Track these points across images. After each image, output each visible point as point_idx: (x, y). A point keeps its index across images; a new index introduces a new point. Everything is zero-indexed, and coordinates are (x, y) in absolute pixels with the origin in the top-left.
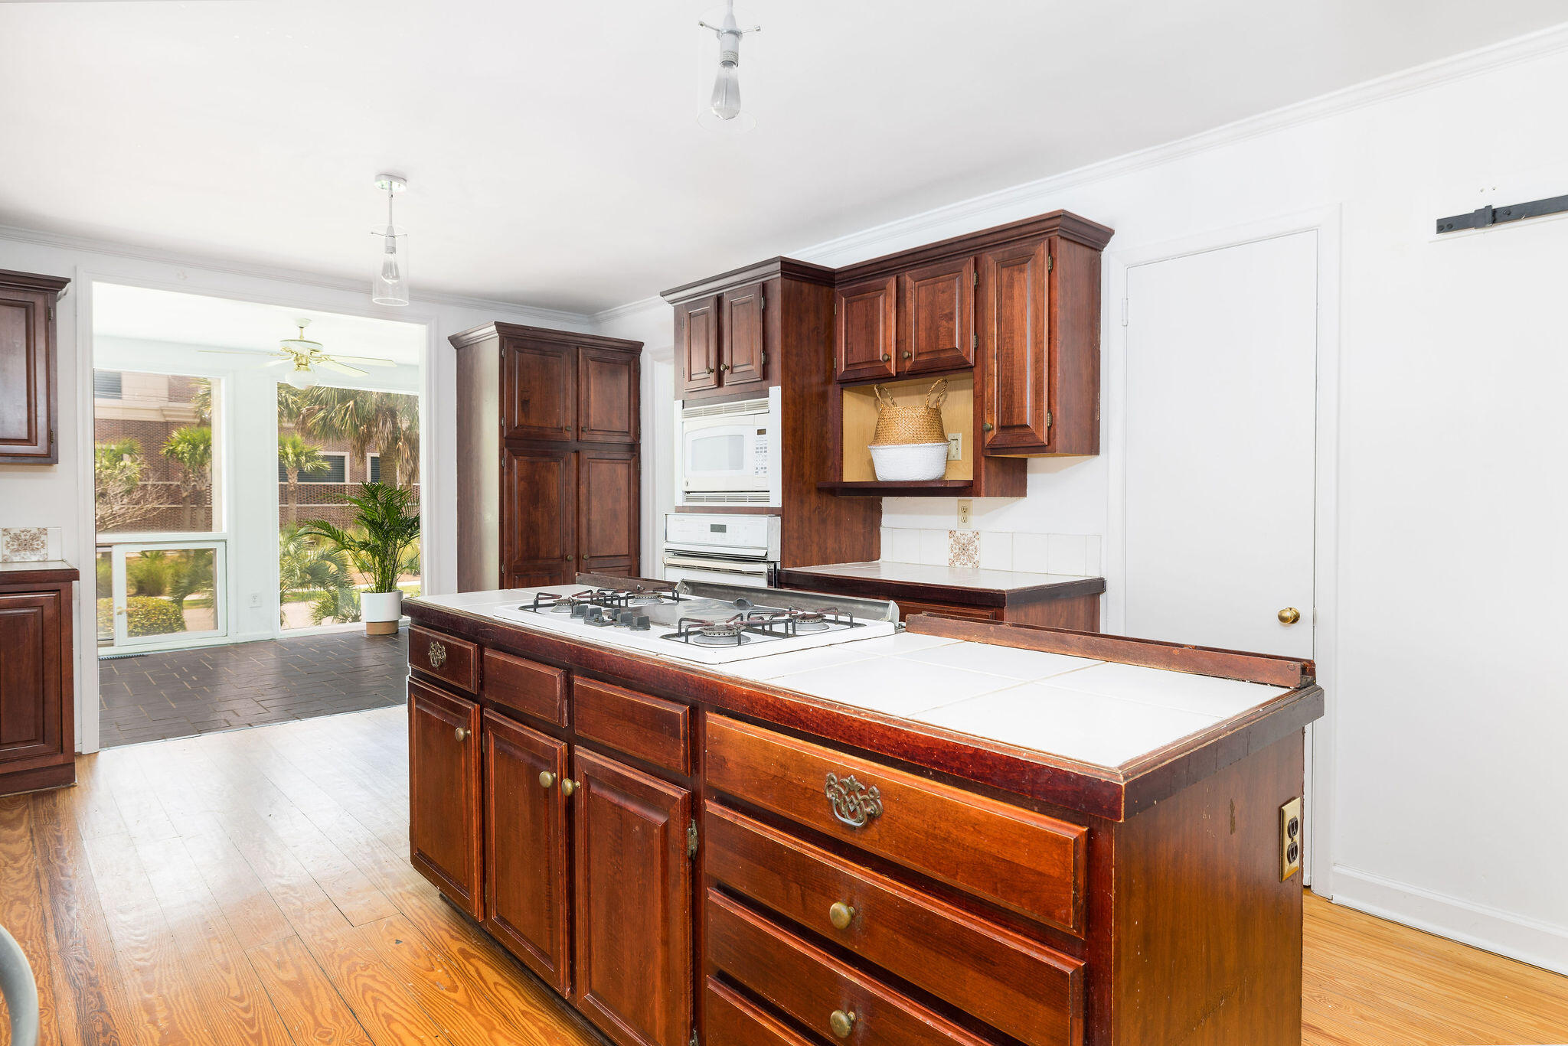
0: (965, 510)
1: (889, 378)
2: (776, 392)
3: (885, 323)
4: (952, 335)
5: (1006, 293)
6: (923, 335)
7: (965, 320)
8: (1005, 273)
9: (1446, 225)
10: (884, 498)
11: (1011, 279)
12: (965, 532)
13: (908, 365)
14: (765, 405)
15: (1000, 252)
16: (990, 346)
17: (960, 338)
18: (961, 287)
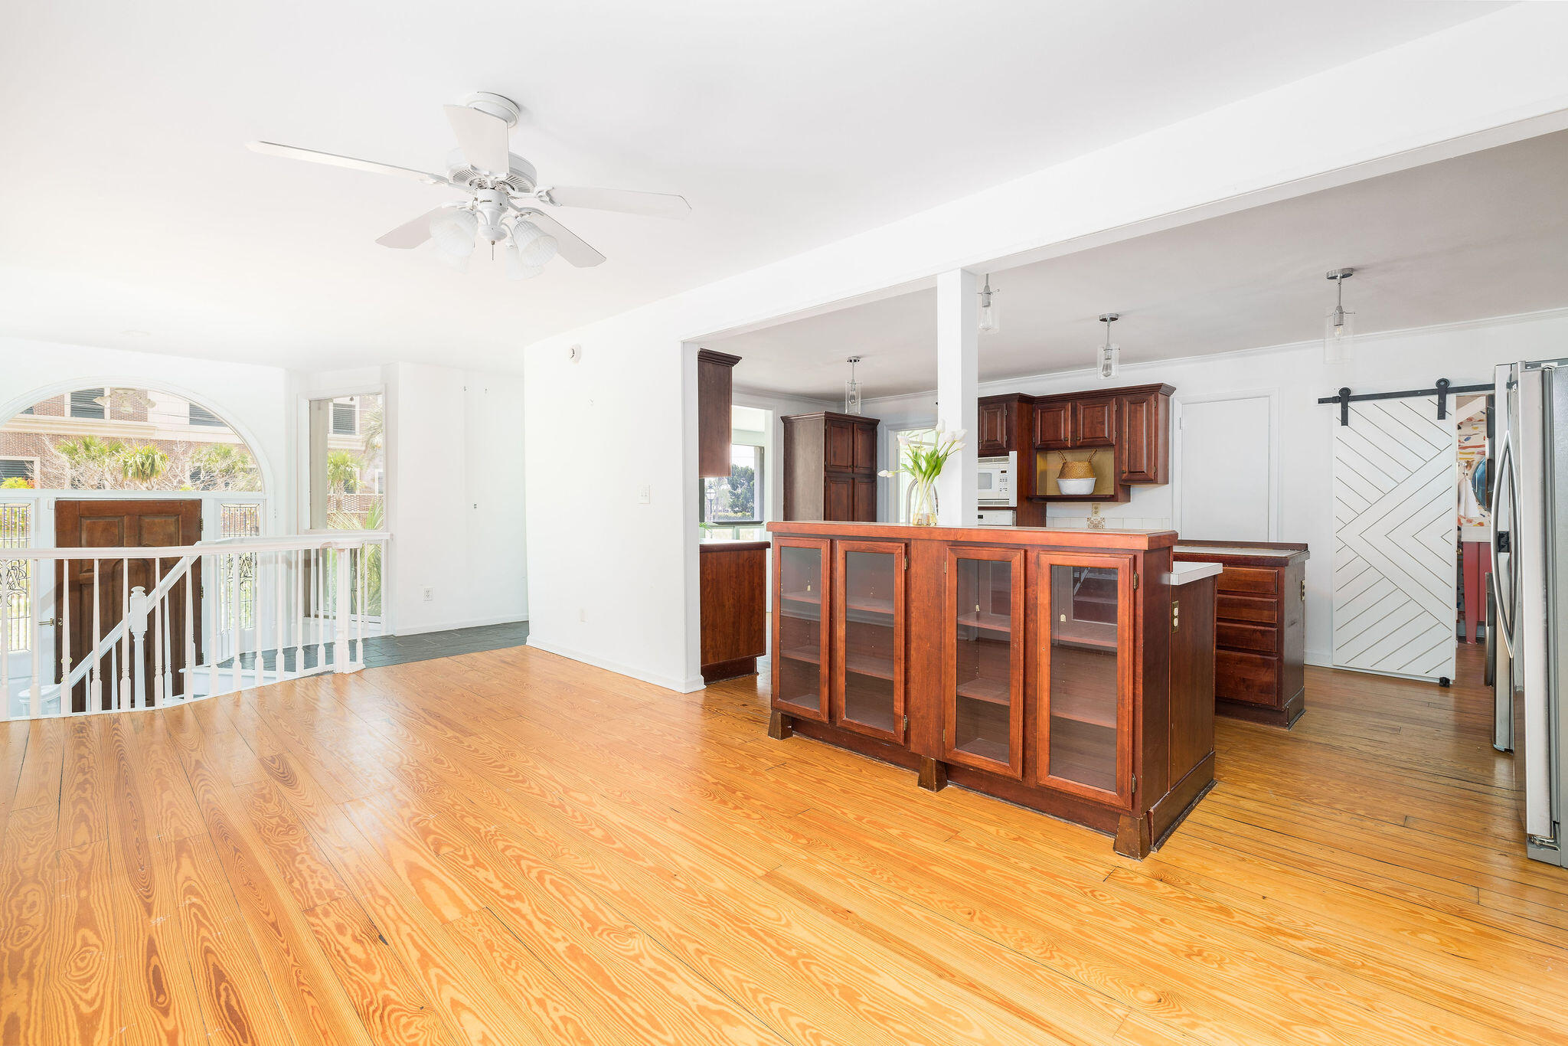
0: (1096, 508)
1: (1066, 448)
2: (1013, 455)
3: (1065, 423)
4: (1104, 431)
5: (1133, 415)
6: (1087, 430)
7: (1111, 425)
8: (1133, 407)
9: (1321, 401)
10: (1048, 503)
11: (1136, 409)
12: (1096, 518)
13: (1078, 444)
14: (1007, 460)
15: (1130, 398)
16: (1124, 437)
17: (1107, 431)
18: (1109, 410)
